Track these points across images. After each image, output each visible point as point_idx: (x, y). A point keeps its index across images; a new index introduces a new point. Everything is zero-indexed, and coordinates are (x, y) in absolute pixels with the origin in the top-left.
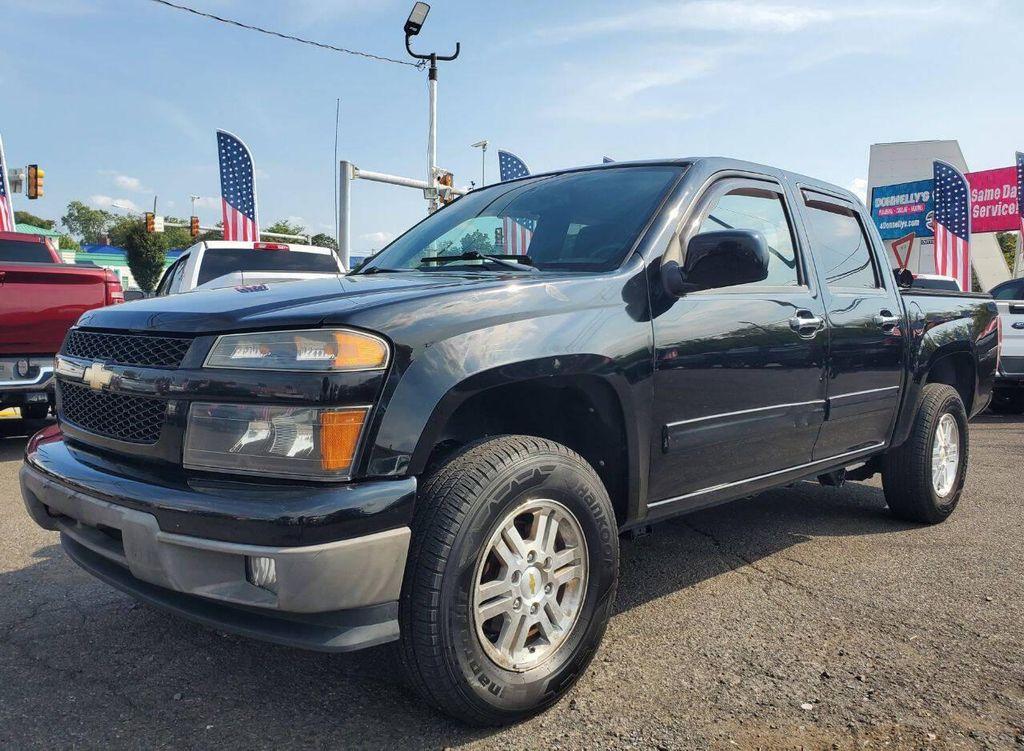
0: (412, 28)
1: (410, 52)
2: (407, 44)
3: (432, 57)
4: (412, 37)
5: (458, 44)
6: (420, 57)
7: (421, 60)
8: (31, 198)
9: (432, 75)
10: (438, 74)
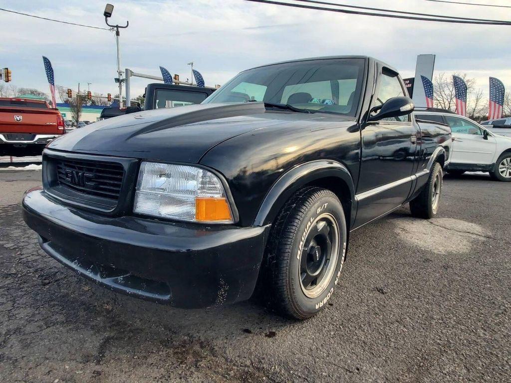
0: (107, 14)
1: (107, 24)
2: (106, 21)
3: (117, 27)
4: (108, 18)
5: (128, 22)
6: (112, 26)
7: (112, 28)
8: (6, 82)
9: (118, 34)
10: (120, 33)
